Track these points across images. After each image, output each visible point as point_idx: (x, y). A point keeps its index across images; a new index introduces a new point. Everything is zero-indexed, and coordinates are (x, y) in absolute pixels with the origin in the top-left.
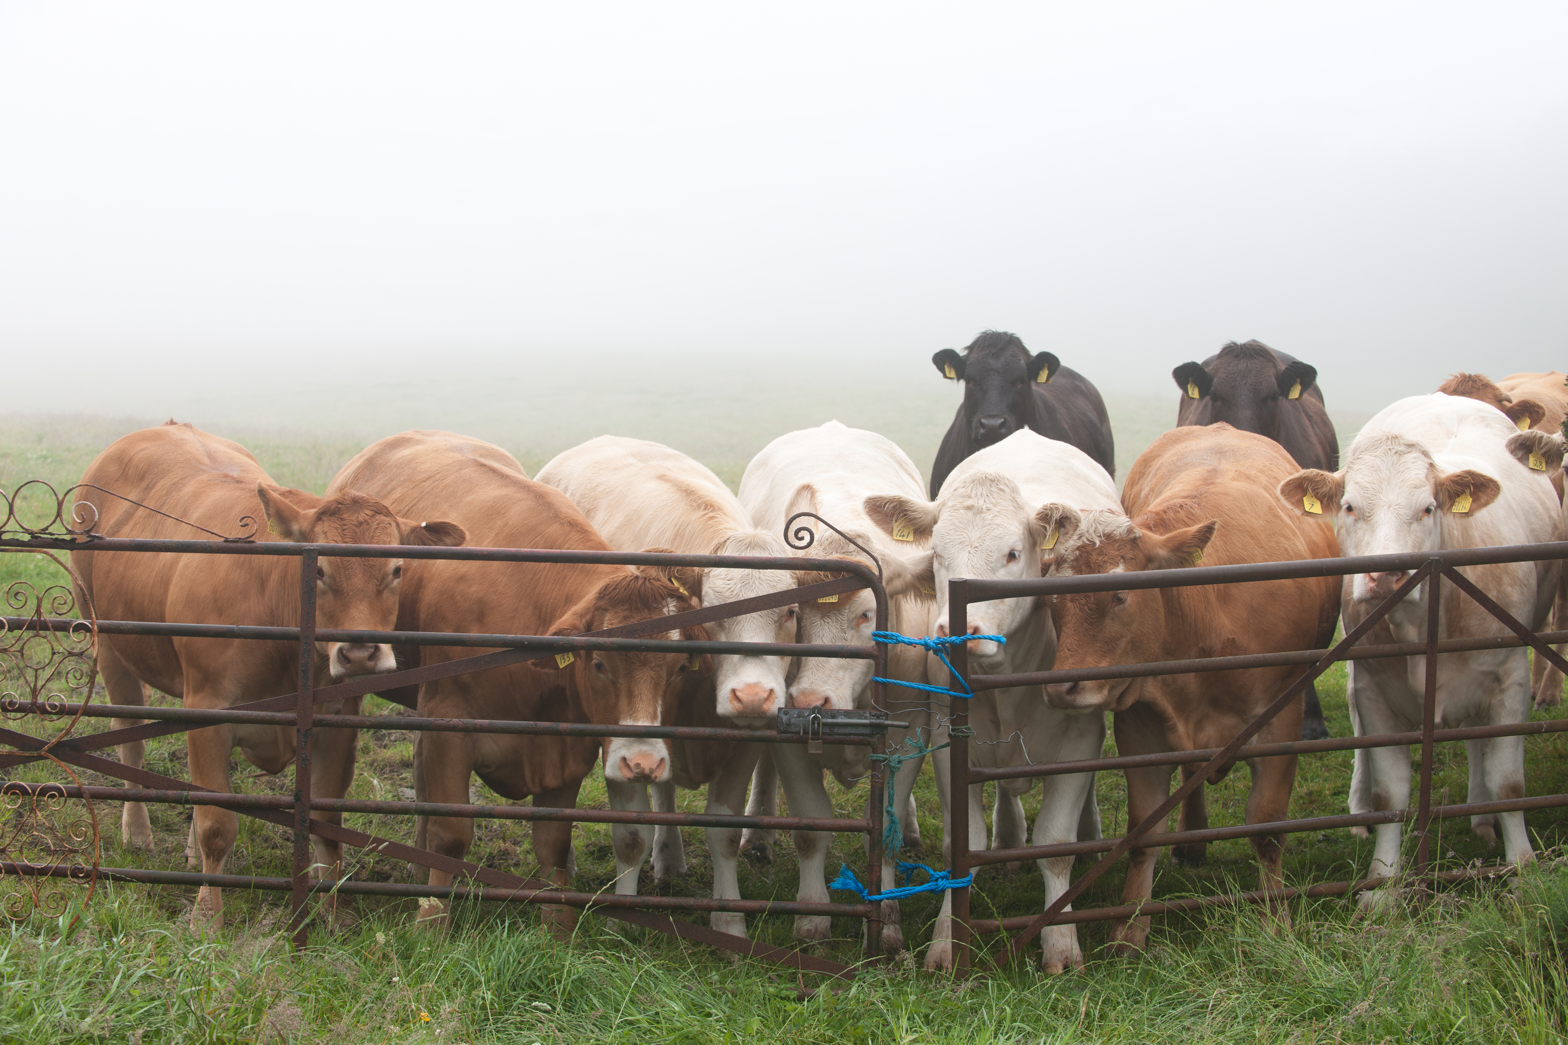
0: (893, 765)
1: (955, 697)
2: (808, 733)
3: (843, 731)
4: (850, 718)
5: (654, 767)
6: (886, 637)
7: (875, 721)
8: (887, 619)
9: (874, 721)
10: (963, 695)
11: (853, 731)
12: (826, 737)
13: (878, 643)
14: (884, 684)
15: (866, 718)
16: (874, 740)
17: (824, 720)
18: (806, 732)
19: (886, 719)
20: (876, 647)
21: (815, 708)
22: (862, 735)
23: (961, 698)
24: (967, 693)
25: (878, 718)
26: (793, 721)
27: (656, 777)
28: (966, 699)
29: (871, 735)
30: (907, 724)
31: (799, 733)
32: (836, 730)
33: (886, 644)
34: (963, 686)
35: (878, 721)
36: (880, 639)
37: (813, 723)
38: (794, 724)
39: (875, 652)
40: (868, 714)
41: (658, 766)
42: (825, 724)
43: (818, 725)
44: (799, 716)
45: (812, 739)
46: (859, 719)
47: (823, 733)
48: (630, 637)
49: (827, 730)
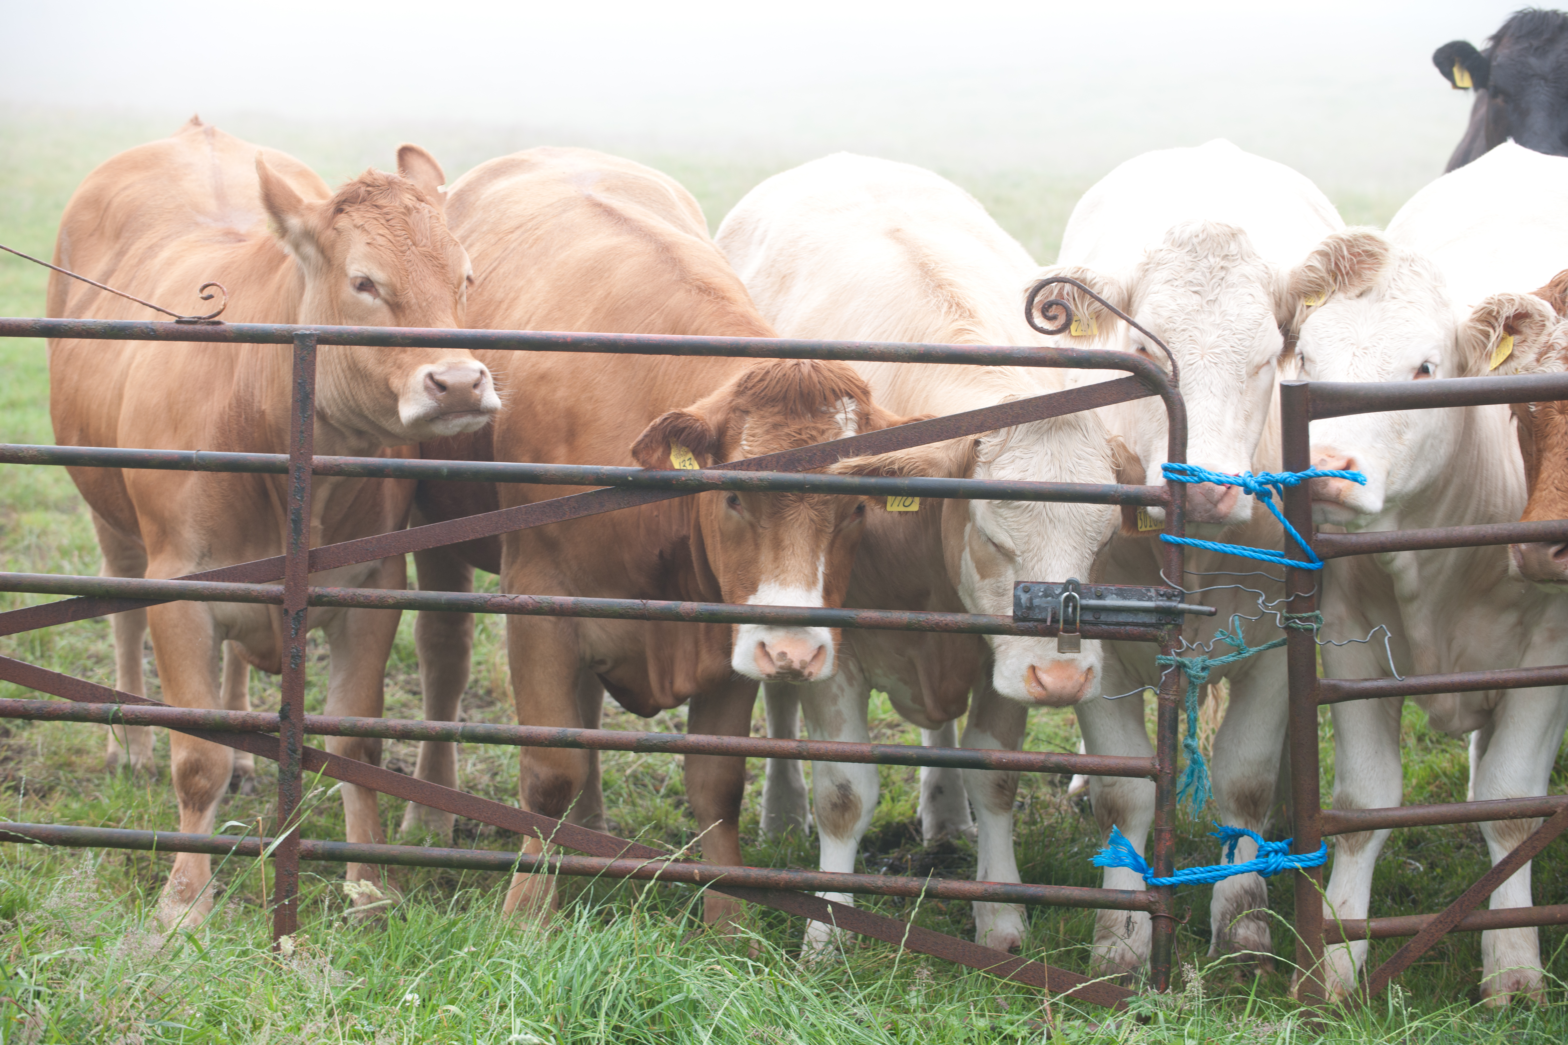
0: (1193, 672)
1: (1292, 568)
2: (1058, 621)
3: (1113, 618)
4: (1125, 598)
5: (808, 658)
6: (1182, 472)
7: (1163, 603)
8: (1184, 445)
9: (1161, 603)
10: (1303, 564)
11: (1131, 619)
12: (1088, 627)
13: (1170, 482)
14: (1179, 545)
15: (1150, 599)
16: (1163, 633)
17: (1084, 602)
18: (1055, 620)
19: (1181, 602)
20: (1167, 488)
21: (1069, 582)
22: (1144, 625)
23: (1300, 569)
24: (1311, 562)
25: (1169, 597)
26: (1036, 602)
27: (810, 674)
28: (1309, 571)
29: (1158, 626)
30: (1213, 609)
31: (1045, 621)
32: (1103, 617)
33: (1183, 484)
34: (1303, 551)
35: (1168, 604)
36: (1174, 476)
37: (1066, 606)
38: (1038, 607)
39: (1165, 496)
40: (1153, 593)
41: (815, 657)
42: (1084, 608)
43: (1075, 608)
44: (1046, 595)
45: (1065, 631)
46: (1139, 600)
47: (1081, 621)
48: (791, 471)
49: (1089, 617)
